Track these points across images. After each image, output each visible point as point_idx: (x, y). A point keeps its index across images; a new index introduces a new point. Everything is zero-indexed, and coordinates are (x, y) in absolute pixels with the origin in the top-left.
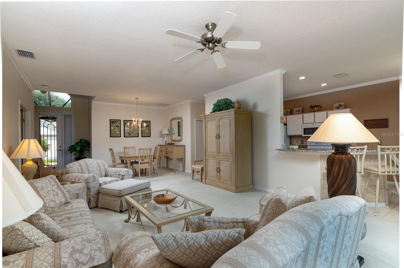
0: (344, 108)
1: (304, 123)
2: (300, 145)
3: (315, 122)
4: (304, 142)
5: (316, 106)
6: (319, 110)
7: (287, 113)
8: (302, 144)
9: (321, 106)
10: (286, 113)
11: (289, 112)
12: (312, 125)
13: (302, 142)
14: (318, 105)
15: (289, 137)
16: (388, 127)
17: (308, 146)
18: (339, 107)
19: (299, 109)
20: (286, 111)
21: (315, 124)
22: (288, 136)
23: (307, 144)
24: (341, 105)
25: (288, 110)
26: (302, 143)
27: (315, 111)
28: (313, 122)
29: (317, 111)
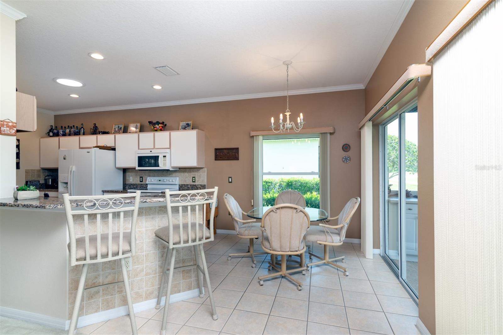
0: (192, 129)
1: (140, 148)
2: (138, 183)
3: (154, 148)
4: (143, 178)
5: (158, 123)
6: (162, 129)
7: (120, 131)
8: (141, 182)
9: (165, 124)
10: (118, 130)
11: (122, 129)
12: (149, 151)
13: (141, 178)
14: (161, 122)
15: (122, 170)
16: (238, 160)
17: (148, 185)
18: (186, 127)
19: (136, 125)
20: (118, 127)
21: (153, 151)
22: (119, 169)
23: (147, 183)
24: (188, 125)
25: (120, 126)
26: (141, 180)
27: (156, 131)
28: (153, 147)
29: (158, 130)
